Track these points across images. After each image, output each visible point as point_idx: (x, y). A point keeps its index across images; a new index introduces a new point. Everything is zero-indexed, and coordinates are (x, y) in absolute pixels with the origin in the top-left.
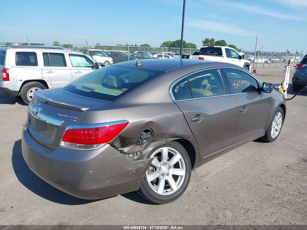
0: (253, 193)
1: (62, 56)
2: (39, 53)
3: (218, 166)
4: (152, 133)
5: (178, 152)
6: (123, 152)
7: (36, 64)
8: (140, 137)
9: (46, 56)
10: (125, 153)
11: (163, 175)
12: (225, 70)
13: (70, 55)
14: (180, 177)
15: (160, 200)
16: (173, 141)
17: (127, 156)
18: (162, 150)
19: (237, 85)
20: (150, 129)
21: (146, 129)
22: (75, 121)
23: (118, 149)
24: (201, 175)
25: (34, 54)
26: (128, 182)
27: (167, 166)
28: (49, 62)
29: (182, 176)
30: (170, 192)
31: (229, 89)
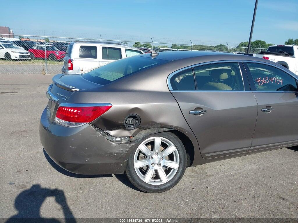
0: (258, 203)
1: (119, 51)
2: (99, 47)
3: (232, 169)
4: (139, 120)
5: (173, 144)
6: (110, 135)
7: (95, 57)
8: (125, 122)
9: (105, 50)
10: (111, 136)
11: (153, 164)
12: (248, 65)
13: (126, 50)
14: (172, 170)
15: (145, 188)
16: (165, 132)
17: (113, 139)
18: (154, 139)
19: (263, 82)
20: (136, 115)
21: (132, 114)
22: (65, 99)
23: (104, 131)
24: (208, 174)
25: (95, 48)
26: (109, 164)
27: (159, 156)
28: (107, 56)
29: (174, 169)
30: (157, 183)
31: (250, 86)
